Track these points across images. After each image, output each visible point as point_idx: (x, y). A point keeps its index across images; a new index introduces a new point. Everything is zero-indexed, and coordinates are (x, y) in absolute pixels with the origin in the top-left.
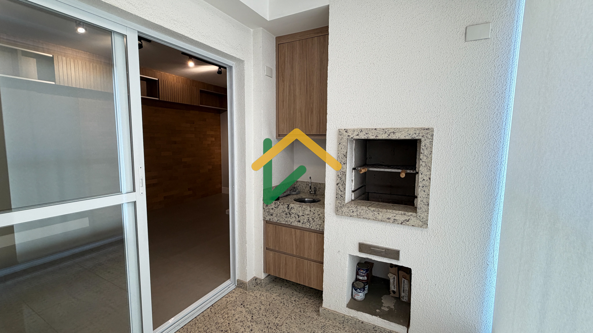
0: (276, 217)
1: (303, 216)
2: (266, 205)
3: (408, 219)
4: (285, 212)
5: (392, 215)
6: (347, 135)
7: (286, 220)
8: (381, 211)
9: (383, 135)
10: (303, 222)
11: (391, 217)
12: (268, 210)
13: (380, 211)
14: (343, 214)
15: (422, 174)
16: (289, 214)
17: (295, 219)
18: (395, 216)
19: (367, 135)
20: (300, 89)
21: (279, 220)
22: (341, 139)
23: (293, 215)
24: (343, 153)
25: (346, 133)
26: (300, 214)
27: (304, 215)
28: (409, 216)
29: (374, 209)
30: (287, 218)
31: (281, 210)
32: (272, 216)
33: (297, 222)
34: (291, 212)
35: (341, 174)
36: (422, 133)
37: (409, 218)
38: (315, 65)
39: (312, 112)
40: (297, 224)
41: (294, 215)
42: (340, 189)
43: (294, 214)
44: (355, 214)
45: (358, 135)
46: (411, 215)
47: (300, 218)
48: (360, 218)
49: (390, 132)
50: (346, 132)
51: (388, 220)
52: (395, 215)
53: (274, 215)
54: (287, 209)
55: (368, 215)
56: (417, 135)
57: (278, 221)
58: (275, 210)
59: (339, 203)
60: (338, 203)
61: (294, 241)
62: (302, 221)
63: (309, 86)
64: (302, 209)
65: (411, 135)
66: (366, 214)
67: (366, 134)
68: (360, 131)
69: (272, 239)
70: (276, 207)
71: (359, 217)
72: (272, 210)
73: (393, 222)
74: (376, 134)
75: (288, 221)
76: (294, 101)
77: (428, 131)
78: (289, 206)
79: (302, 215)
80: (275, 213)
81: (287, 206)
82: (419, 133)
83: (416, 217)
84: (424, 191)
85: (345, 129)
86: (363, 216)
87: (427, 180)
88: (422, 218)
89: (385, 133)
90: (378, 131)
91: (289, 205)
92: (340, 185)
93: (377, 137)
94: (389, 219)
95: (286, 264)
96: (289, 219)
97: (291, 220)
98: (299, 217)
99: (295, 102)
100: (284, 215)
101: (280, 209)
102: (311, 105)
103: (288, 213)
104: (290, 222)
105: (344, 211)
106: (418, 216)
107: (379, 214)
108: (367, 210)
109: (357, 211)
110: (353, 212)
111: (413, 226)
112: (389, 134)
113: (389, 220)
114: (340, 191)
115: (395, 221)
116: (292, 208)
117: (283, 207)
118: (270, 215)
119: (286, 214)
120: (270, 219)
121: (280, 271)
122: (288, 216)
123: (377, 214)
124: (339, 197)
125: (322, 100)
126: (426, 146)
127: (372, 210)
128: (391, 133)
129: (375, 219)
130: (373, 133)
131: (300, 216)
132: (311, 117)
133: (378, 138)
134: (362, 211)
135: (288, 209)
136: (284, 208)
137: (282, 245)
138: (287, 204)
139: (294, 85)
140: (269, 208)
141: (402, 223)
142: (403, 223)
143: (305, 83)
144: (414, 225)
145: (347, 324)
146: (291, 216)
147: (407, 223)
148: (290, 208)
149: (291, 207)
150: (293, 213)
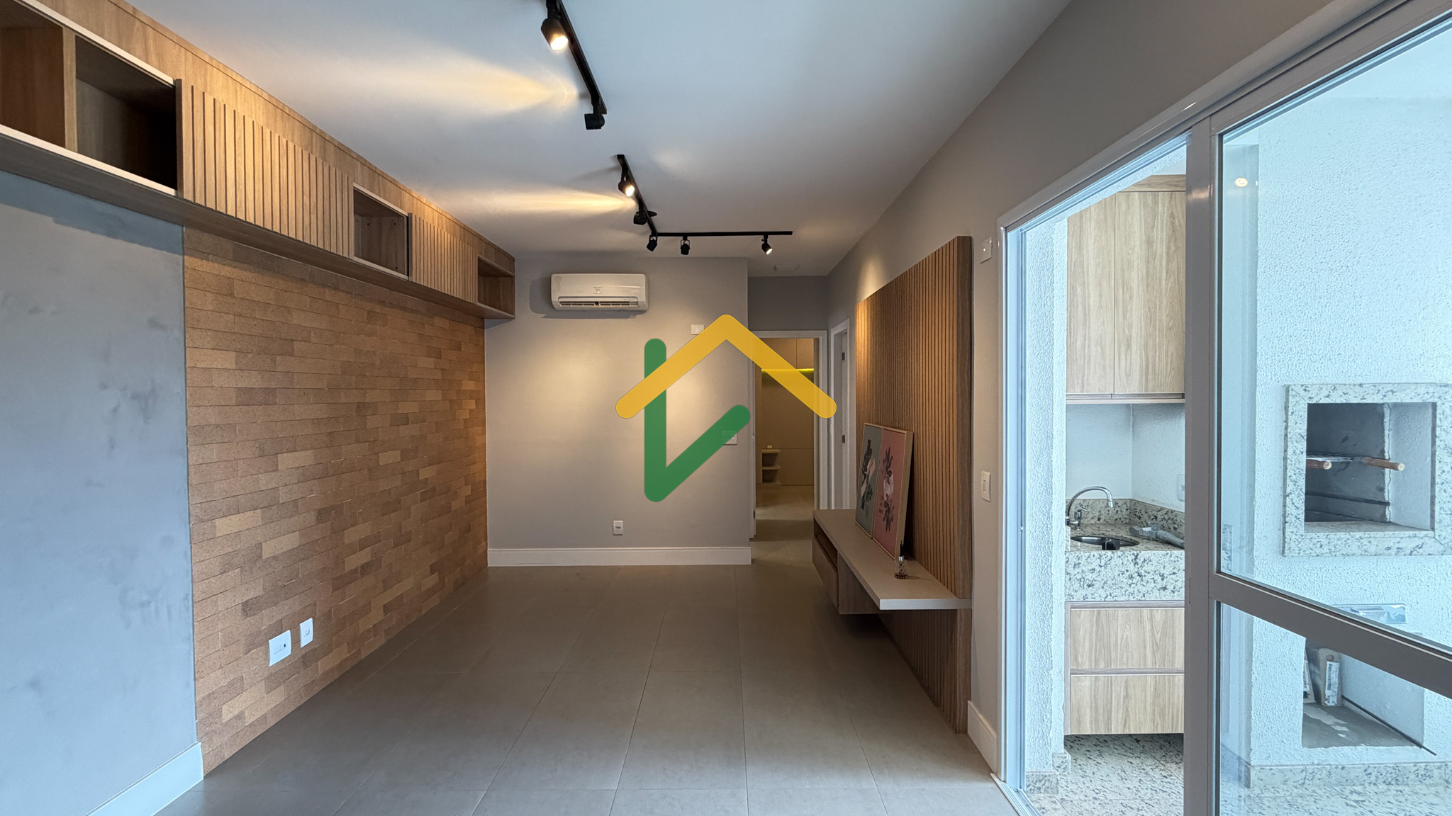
0: (1103, 587)
1: (1174, 573)
2: (1075, 565)
3: (1420, 543)
4: (1129, 573)
5: (1394, 540)
6: (1308, 396)
7: (1131, 590)
8: (1374, 537)
9: (1375, 396)
10: (1174, 588)
11: (1392, 544)
12: (1079, 576)
13: (1372, 536)
14: (1302, 554)
15: (1440, 462)
16: (1139, 575)
17: (1153, 585)
18: (1398, 543)
19: (1345, 397)
20: (1100, 295)
21: (1111, 595)
22: (1295, 405)
23: (1148, 577)
24: (1300, 431)
25: (1305, 394)
26: (1166, 572)
27: (1176, 571)
28: (1422, 538)
29: (1361, 534)
30: (1133, 585)
31: (1117, 569)
32: (1091, 588)
33: (1158, 591)
34: (1142, 571)
35: (1295, 474)
36: (1438, 392)
37: (1423, 541)
38: (1136, 249)
39: (1129, 346)
40: (1158, 596)
41: (1152, 577)
42: (1293, 504)
43: (1152, 573)
44: (1326, 549)
45: (1328, 396)
46: (1426, 536)
47: (1165, 580)
48: (1336, 555)
49: (1386, 390)
50: (1305, 390)
51: (1387, 552)
52: (1398, 540)
53: (1097, 585)
54: (1133, 564)
55: (1351, 548)
56: (1431, 395)
57: (1109, 597)
58: (1100, 571)
59: (1292, 532)
60: (1291, 534)
61: (1148, 635)
62: (1170, 587)
63: (1121, 291)
64: (1171, 559)
65: (1421, 396)
66: (1347, 546)
67: (1345, 394)
68: (1333, 388)
69: (1087, 645)
70: (1102, 564)
71: (1334, 554)
72: (1092, 573)
73: (1396, 554)
74: (1362, 395)
75: (1136, 592)
76: (1086, 320)
77: (1446, 389)
78: (1139, 557)
79: (1171, 573)
80: (1099, 579)
81: (1134, 557)
82: (1434, 393)
83: (1434, 538)
84: (1445, 491)
85: (1302, 386)
86: (1341, 552)
87: (1448, 472)
88: (1442, 537)
89: (1378, 393)
90: (1365, 390)
91: (1137, 556)
92: (1294, 495)
93: (1365, 399)
94: (1388, 548)
95: (1126, 697)
96: (1139, 587)
97: (1144, 589)
98: (1163, 579)
99: (1087, 322)
100: (1125, 581)
101: (1113, 567)
102: (1127, 331)
103: (1136, 574)
104: (1141, 595)
105: (1303, 549)
106: (1437, 534)
107: (1370, 542)
108: (1348, 539)
109: (1329, 543)
110: (1321, 546)
111: (1429, 554)
112: (1384, 394)
113: (1389, 551)
114: (1294, 508)
115: (1400, 550)
116: (1145, 560)
117: (1121, 561)
118: (1085, 586)
119: (1131, 577)
120: (1085, 597)
121: (1109, 718)
122: (1135, 581)
123: (1367, 543)
124: (1293, 521)
125: (1151, 322)
126: (1445, 414)
127: (1358, 537)
128: (1387, 392)
129: (1363, 553)
130: (1356, 392)
131: (1165, 575)
132: (1126, 355)
133: (1365, 401)
134: (1339, 542)
135: (1136, 563)
136: (1125, 563)
137: (1117, 653)
138: (1133, 554)
139: (1084, 284)
140: (1083, 571)
141: (1411, 554)
142: (1413, 553)
143: (1112, 284)
144: (1431, 553)
145: (1311, 783)
146: (1142, 580)
147: (1421, 551)
148: (1140, 563)
149: (1142, 560)
150: (1149, 573)
